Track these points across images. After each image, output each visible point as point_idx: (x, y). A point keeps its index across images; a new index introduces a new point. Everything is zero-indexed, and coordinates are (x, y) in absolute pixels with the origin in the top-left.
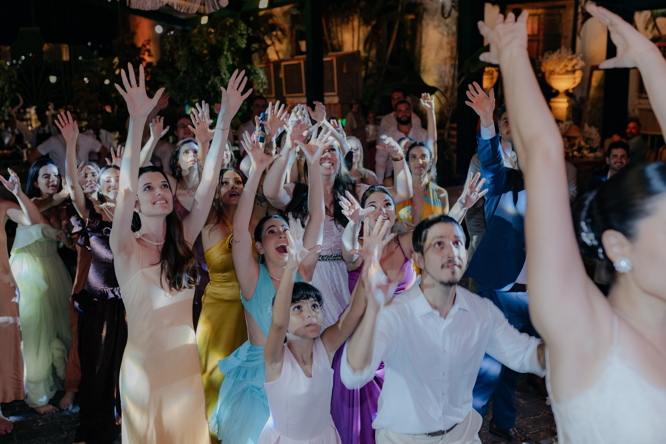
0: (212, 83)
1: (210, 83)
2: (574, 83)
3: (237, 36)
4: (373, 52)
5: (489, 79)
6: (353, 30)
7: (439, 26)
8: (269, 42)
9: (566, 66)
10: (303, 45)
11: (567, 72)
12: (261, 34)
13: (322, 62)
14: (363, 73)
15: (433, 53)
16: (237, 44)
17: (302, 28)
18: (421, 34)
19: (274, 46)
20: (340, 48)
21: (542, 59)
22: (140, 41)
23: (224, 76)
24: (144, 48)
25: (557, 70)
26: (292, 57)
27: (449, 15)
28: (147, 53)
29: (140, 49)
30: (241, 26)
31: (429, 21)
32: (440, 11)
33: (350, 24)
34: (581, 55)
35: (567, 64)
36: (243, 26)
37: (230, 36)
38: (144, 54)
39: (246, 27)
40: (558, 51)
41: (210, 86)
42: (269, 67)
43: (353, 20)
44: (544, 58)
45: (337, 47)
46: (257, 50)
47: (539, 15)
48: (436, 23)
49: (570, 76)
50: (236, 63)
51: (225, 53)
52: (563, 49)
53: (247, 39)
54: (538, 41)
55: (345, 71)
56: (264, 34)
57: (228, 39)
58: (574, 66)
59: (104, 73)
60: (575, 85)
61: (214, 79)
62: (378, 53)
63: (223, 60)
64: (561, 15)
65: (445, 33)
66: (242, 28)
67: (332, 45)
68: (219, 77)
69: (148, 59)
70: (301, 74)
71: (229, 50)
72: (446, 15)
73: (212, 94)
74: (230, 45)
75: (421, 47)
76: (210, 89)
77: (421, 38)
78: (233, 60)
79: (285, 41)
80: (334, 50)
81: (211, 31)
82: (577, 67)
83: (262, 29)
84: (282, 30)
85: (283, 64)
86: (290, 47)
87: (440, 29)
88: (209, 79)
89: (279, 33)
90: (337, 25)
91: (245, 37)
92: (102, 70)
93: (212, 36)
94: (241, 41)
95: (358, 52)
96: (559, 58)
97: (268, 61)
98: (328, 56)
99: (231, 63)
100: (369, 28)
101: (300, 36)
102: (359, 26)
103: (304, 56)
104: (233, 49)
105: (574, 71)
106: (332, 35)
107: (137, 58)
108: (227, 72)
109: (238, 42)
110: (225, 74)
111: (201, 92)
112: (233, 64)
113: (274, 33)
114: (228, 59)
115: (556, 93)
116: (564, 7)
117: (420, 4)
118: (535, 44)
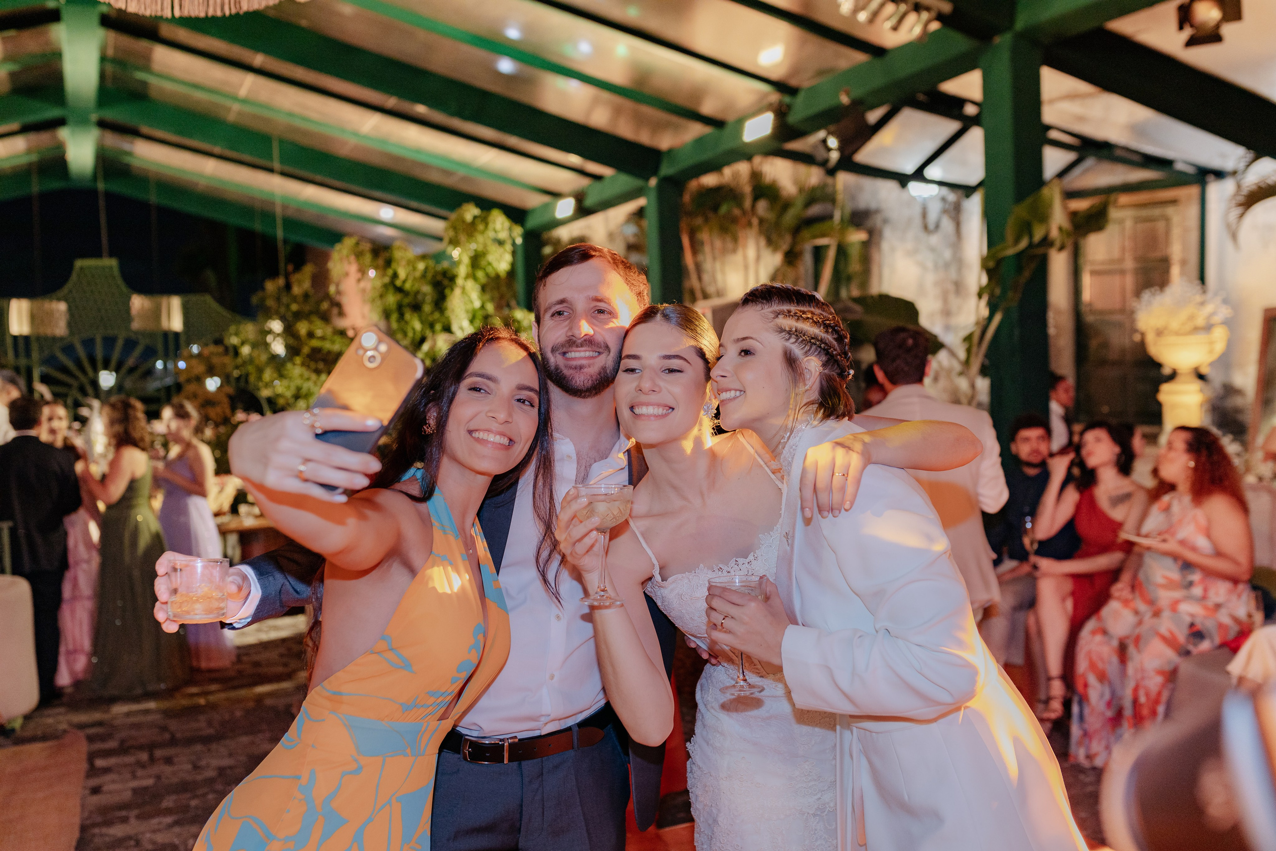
2: (1211, 352)
3: (488, 246)
6: (746, 267)
7: (916, 251)
9: (1192, 317)
11: (1196, 330)
16: (490, 264)
18: (881, 268)
20: (720, 293)
21: (1137, 304)
25: (1175, 325)
27: (937, 226)
30: (496, 223)
31: (895, 242)
32: (918, 221)
33: (740, 252)
34: (1221, 295)
35: (1195, 313)
36: (500, 222)
37: (473, 246)
43: (745, 247)
44: (1143, 304)
45: (713, 292)
47: (1123, 221)
48: (910, 245)
49: (1201, 337)
51: (462, 282)
53: (512, 253)
54: (1122, 272)
57: (467, 253)
58: (1208, 318)
60: (1215, 356)
63: (456, 299)
64: (1167, 220)
65: (930, 265)
66: (499, 227)
67: (703, 289)
71: (471, 277)
72: (931, 226)
74: (474, 267)
80: (708, 297)
82: (1215, 320)
87: (919, 258)
90: (713, 256)
91: (507, 246)
94: (498, 257)
96: (1175, 303)
100: (780, 254)
102: (758, 258)
104: (480, 275)
105: (1208, 328)
106: (706, 277)
109: (491, 259)
114: (469, 297)
115: (1172, 376)
116: (1174, 202)
117: (877, 211)
118: (1119, 277)
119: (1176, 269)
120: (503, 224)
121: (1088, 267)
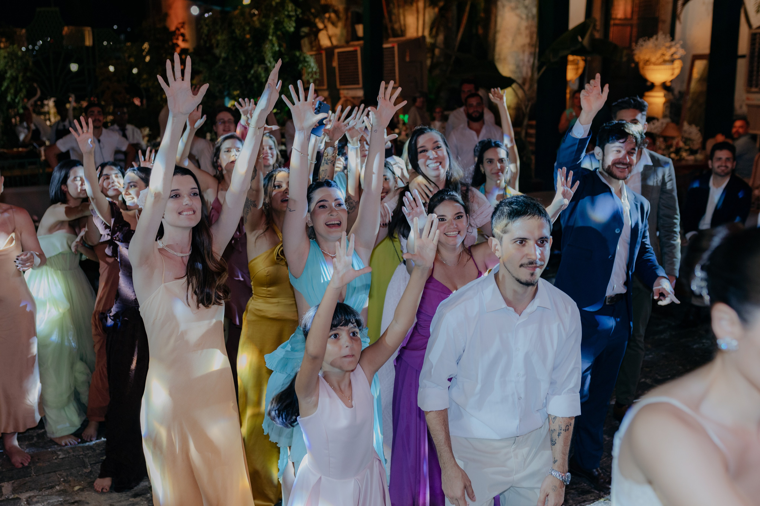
0: (256, 72)
1: (252, 72)
2: (673, 74)
3: (283, 19)
4: (441, 38)
5: (574, 69)
6: (418, 11)
7: (516, 8)
8: (321, 26)
9: (663, 55)
10: (360, 29)
11: (665, 62)
12: (311, 17)
13: (382, 48)
14: (429, 62)
15: (510, 39)
16: (284, 27)
17: (359, 10)
18: (496, 17)
19: (327, 31)
20: (403, 33)
21: (636, 46)
22: (173, 24)
23: (269, 64)
24: (177, 32)
25: (653, 59)
26: (347, 43)
28: (181, 38)
29: (173, 33)
30: (288, 6)
31: (505, 2)
33: (415, 5)
34: (681, 42)
35: (665, 52)
36: (290, 7)
37: (276, 18)
38: (177, 39)
39: (294, 8)
40: (655, 37)
41: (253, 76)
42: (321, 54)
44: (638, 46)
45: (399, 32)
46: (307, 35)
48: (513, 4)
49: (668, 66)
50: (282, 49)
51: (270, 37)
52: (661, 36)
53: (296, 21)
54: (632, 26)
55: (408, 59)
56: (315, 17)
57: (273, 21)
58: (672, 55)
59: (132, 60)
60: (673, 77)
61: (258, 67)
62: (446, 38)
63: (267, 46)
65: (524, 16)
66: (290, 9)
67: (393, 29)
68: (263, 66)
69: (182, 44)
70: (357, 63)
71: (274, 34)
73: (255, 85)
74: (276, 29)
75: (495, 33)
76: (253, 79)
77: (496, 22)
78: (280, 46)
79: (340, 24)
80: (395, 35)
81: (254, 13)
82: (676, 56)
83: (313, 11)
84: (336, 12)
85: (337, 51)
86: (345, 32)
87: (518, 11)
88: (251, 67)
89: (333, 15)
90: (399, 6)
91: (294, 19)
92: (129, 57)
93: (255, 18)
94: (288, 24)
95: (423, 37)
96: (656, 46)
97: (320, 48)
98: (388, 42)
99: (277, 49)
100: (436, 10)
101: (357, 19)
102: (425, 8)
103: (361, 42)
104: (279, 33)
105: (672, 61)
106: (394, 18)
107: (170, 43)
108: (272, 60)
109: (285, 25)
110: (270, 62)
111: (243, 82)
112: (280, 50)
113: (327, 15)
114: (273, 45)
115: (652, 87)
118: (628, 29)
119: (660, 25)
120: (292, 7)
121: (612, 22)
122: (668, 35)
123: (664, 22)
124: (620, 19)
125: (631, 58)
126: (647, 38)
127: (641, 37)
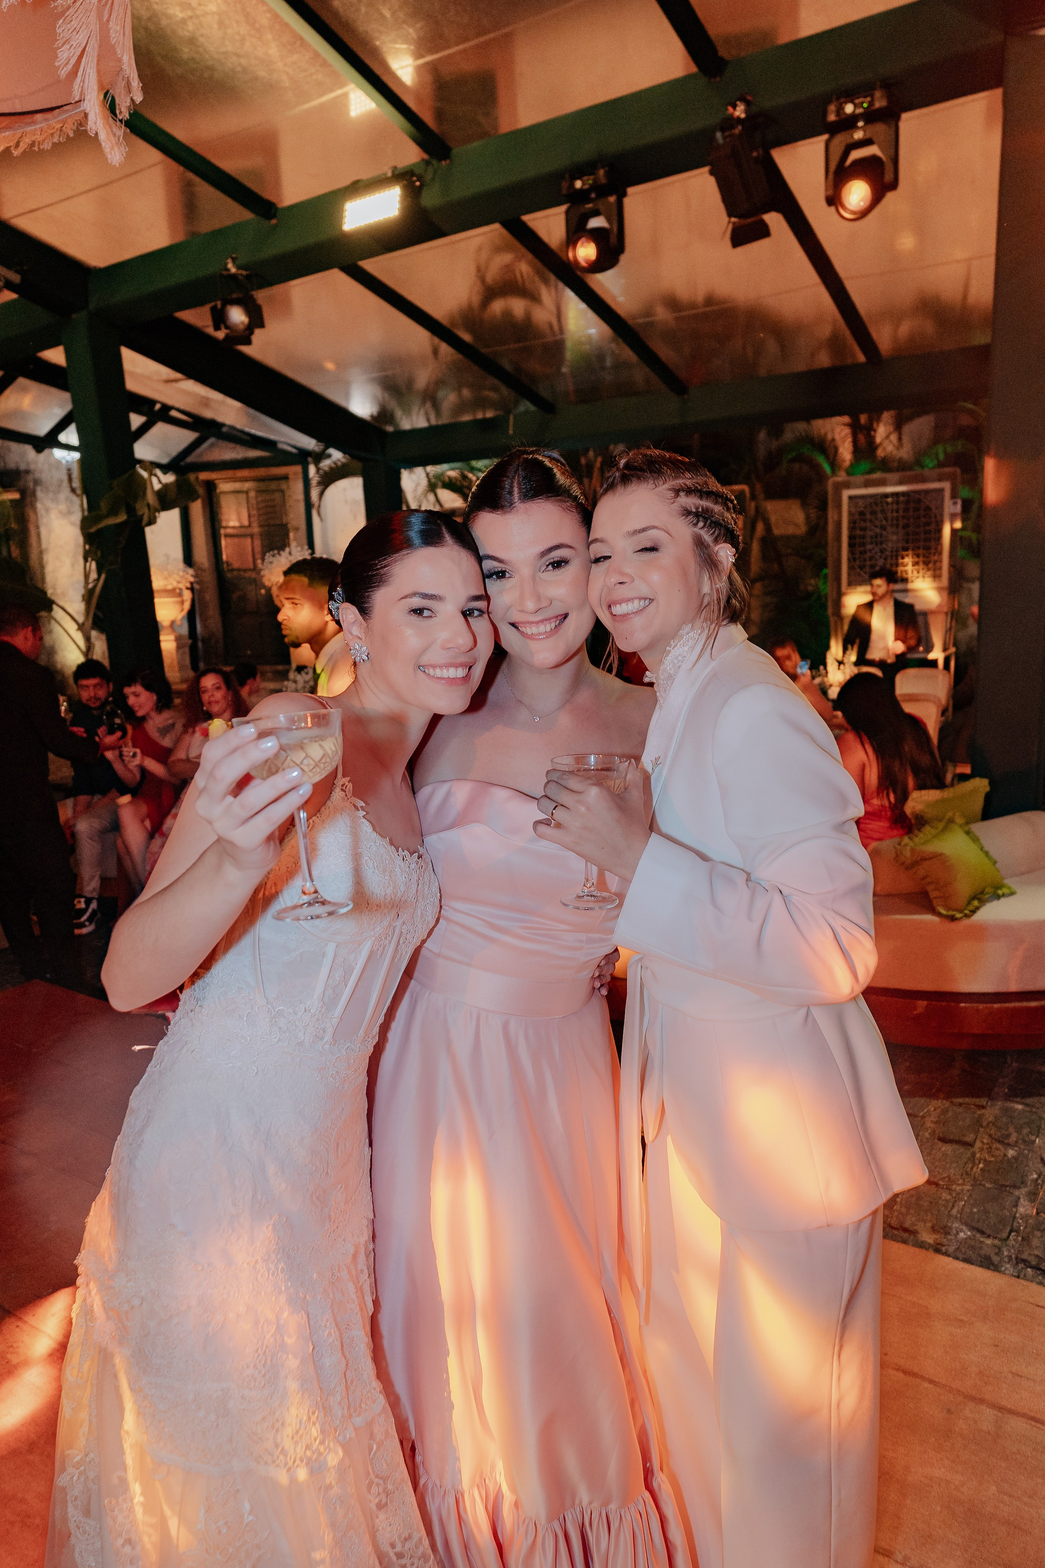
5: (176, 602)
7: (70, 513)
15: (67, 561)
18: (38, 527)
21: (263, 564)
31: (49, 504)
32: (65, 483)
40: (287, 550)
47: (247, 492)
48: (63, 507)
54: (252, 536)
64: (282, 491)
75: (41, 553)
77: (39, 535)
116: (285, 478)
117: (27, 472)
118: (249, 541)
119: (291, 535)
121: (222, 531)
122: (306, 547)
123: (297, 529)
124: (234, 527)
125: (257, 582)
126: (276, 552)
127: (269, 551)
